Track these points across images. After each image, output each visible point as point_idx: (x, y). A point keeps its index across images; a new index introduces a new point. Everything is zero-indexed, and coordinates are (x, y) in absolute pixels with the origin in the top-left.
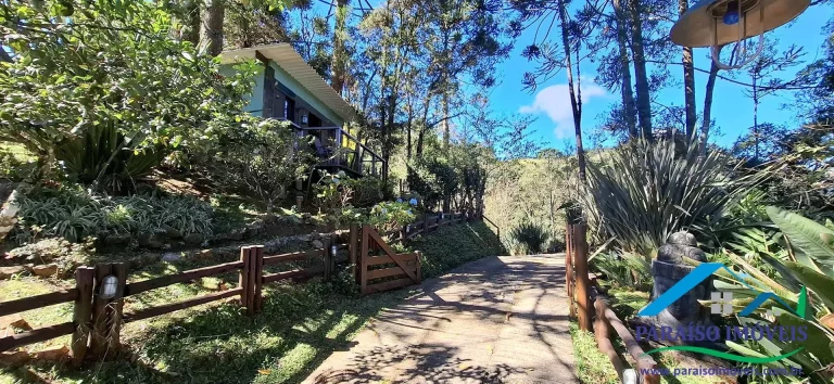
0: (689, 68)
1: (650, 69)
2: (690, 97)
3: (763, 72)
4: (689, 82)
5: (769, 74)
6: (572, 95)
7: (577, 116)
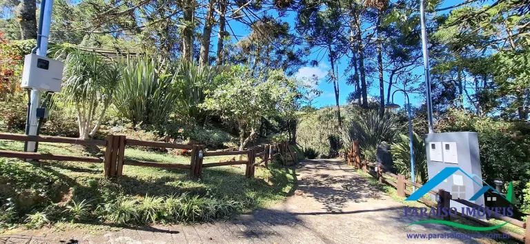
0: (381, 80)
1: (367, 79)
2: (382, 92)
3: (407, 84)
4: (382, 85)
5: (409, 85)
6: (335, 87)
7: (337, 96)
